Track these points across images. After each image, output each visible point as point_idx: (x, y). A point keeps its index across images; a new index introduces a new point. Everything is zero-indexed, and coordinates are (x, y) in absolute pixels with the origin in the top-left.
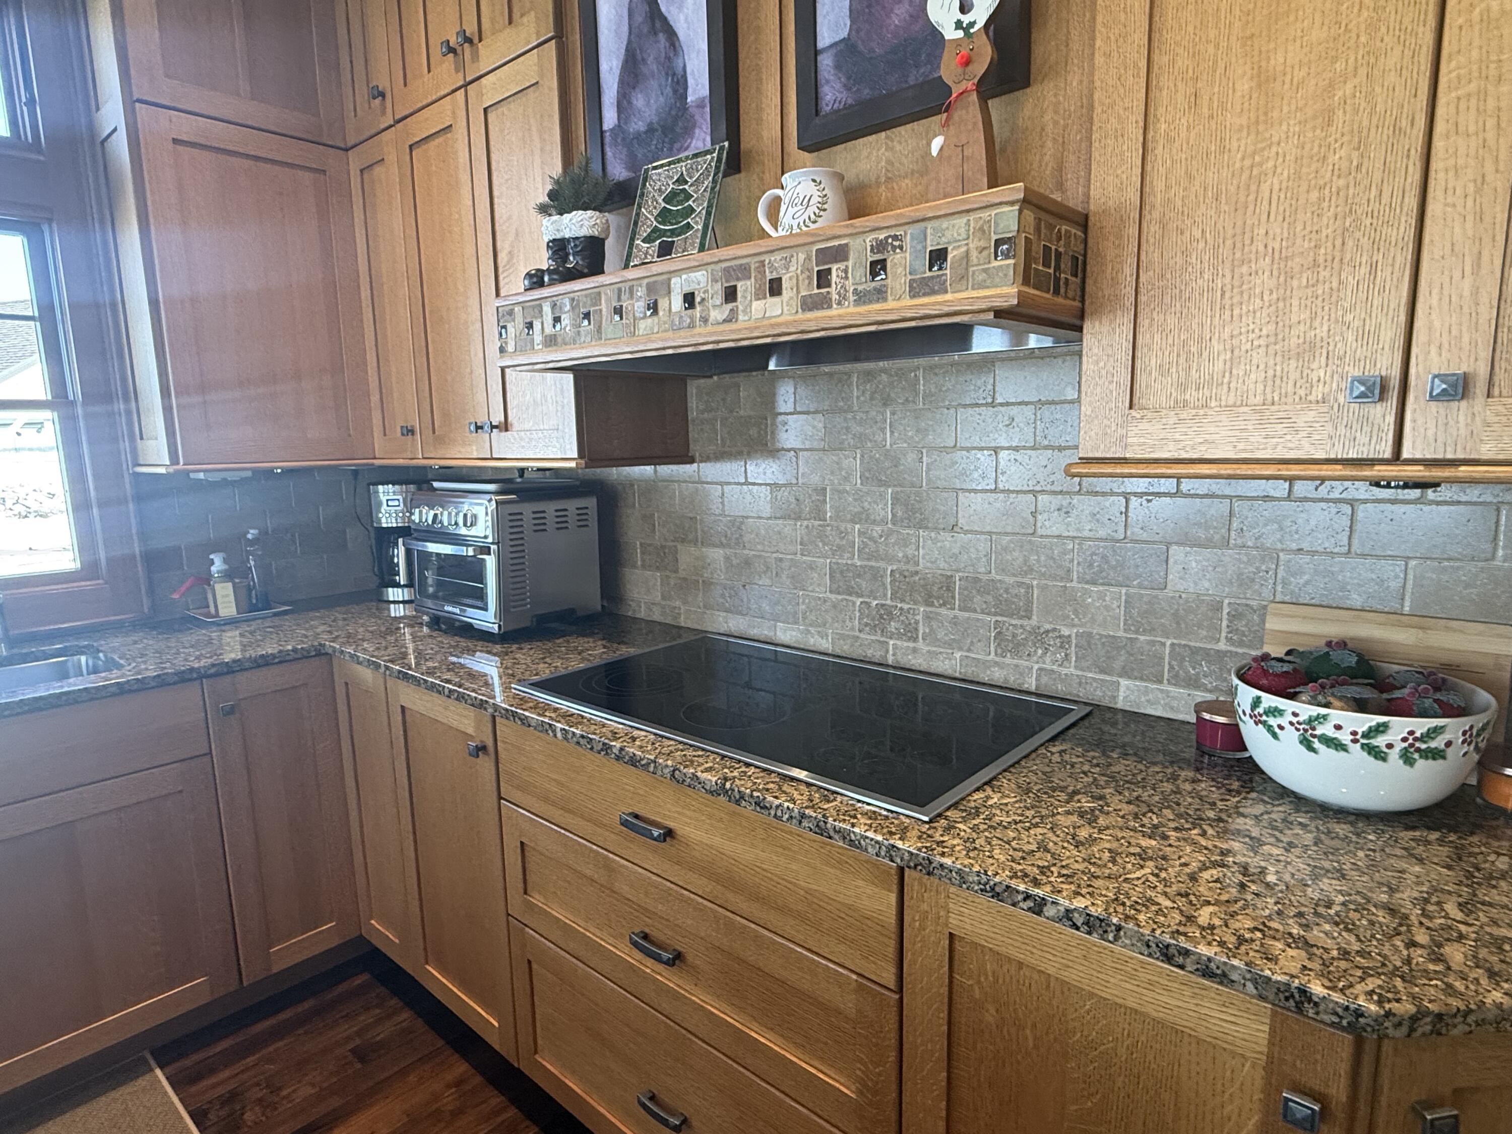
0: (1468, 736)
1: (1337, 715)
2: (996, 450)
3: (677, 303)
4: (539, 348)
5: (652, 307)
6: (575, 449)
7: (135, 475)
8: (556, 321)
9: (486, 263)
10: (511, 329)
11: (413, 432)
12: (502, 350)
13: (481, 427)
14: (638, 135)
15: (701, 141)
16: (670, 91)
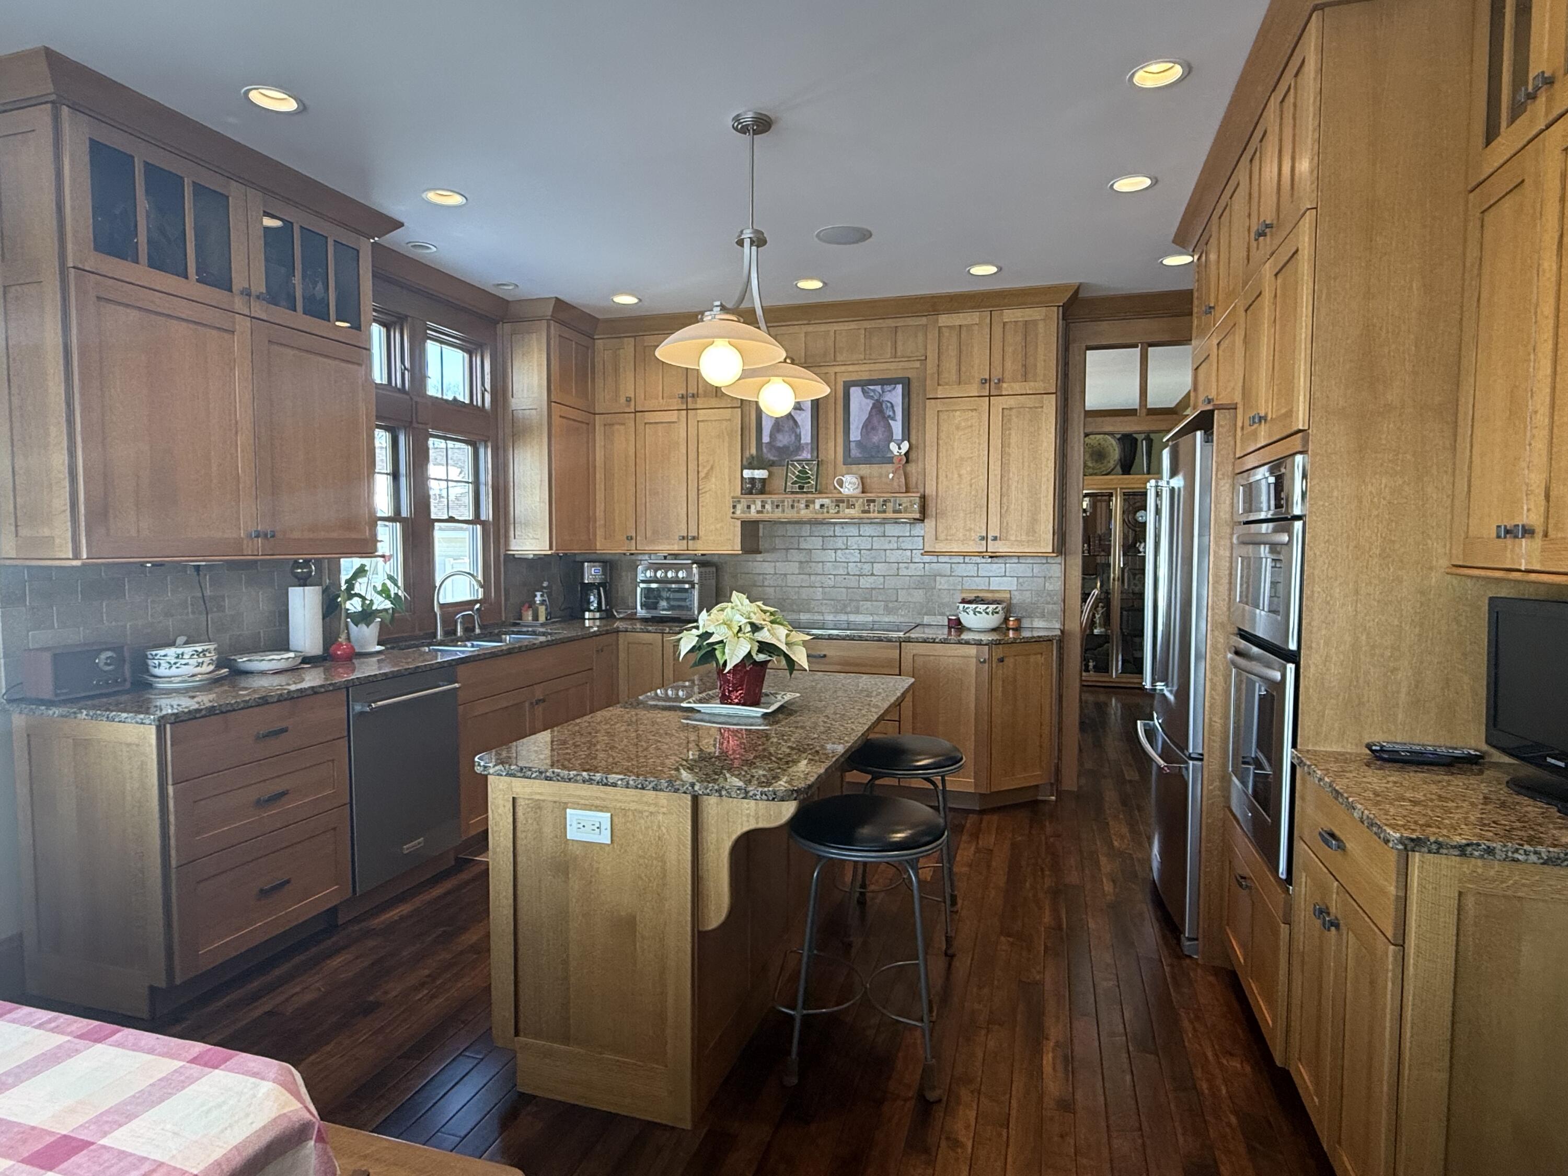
0: (1003, 609)
1: (980, 606)
2: (885, 550)
3: (817, 506)
4: (753, 514)
5: (807, 506)
6: (739, 548)
7: (506, 555)
8: (763, 506)
9: (692, 476)
10: (739, 507)
11: (632, 538)
12: (733, 513)
13: (683, 538)
14: (779, 448)
15: (806, 455)
16: (793, 438)
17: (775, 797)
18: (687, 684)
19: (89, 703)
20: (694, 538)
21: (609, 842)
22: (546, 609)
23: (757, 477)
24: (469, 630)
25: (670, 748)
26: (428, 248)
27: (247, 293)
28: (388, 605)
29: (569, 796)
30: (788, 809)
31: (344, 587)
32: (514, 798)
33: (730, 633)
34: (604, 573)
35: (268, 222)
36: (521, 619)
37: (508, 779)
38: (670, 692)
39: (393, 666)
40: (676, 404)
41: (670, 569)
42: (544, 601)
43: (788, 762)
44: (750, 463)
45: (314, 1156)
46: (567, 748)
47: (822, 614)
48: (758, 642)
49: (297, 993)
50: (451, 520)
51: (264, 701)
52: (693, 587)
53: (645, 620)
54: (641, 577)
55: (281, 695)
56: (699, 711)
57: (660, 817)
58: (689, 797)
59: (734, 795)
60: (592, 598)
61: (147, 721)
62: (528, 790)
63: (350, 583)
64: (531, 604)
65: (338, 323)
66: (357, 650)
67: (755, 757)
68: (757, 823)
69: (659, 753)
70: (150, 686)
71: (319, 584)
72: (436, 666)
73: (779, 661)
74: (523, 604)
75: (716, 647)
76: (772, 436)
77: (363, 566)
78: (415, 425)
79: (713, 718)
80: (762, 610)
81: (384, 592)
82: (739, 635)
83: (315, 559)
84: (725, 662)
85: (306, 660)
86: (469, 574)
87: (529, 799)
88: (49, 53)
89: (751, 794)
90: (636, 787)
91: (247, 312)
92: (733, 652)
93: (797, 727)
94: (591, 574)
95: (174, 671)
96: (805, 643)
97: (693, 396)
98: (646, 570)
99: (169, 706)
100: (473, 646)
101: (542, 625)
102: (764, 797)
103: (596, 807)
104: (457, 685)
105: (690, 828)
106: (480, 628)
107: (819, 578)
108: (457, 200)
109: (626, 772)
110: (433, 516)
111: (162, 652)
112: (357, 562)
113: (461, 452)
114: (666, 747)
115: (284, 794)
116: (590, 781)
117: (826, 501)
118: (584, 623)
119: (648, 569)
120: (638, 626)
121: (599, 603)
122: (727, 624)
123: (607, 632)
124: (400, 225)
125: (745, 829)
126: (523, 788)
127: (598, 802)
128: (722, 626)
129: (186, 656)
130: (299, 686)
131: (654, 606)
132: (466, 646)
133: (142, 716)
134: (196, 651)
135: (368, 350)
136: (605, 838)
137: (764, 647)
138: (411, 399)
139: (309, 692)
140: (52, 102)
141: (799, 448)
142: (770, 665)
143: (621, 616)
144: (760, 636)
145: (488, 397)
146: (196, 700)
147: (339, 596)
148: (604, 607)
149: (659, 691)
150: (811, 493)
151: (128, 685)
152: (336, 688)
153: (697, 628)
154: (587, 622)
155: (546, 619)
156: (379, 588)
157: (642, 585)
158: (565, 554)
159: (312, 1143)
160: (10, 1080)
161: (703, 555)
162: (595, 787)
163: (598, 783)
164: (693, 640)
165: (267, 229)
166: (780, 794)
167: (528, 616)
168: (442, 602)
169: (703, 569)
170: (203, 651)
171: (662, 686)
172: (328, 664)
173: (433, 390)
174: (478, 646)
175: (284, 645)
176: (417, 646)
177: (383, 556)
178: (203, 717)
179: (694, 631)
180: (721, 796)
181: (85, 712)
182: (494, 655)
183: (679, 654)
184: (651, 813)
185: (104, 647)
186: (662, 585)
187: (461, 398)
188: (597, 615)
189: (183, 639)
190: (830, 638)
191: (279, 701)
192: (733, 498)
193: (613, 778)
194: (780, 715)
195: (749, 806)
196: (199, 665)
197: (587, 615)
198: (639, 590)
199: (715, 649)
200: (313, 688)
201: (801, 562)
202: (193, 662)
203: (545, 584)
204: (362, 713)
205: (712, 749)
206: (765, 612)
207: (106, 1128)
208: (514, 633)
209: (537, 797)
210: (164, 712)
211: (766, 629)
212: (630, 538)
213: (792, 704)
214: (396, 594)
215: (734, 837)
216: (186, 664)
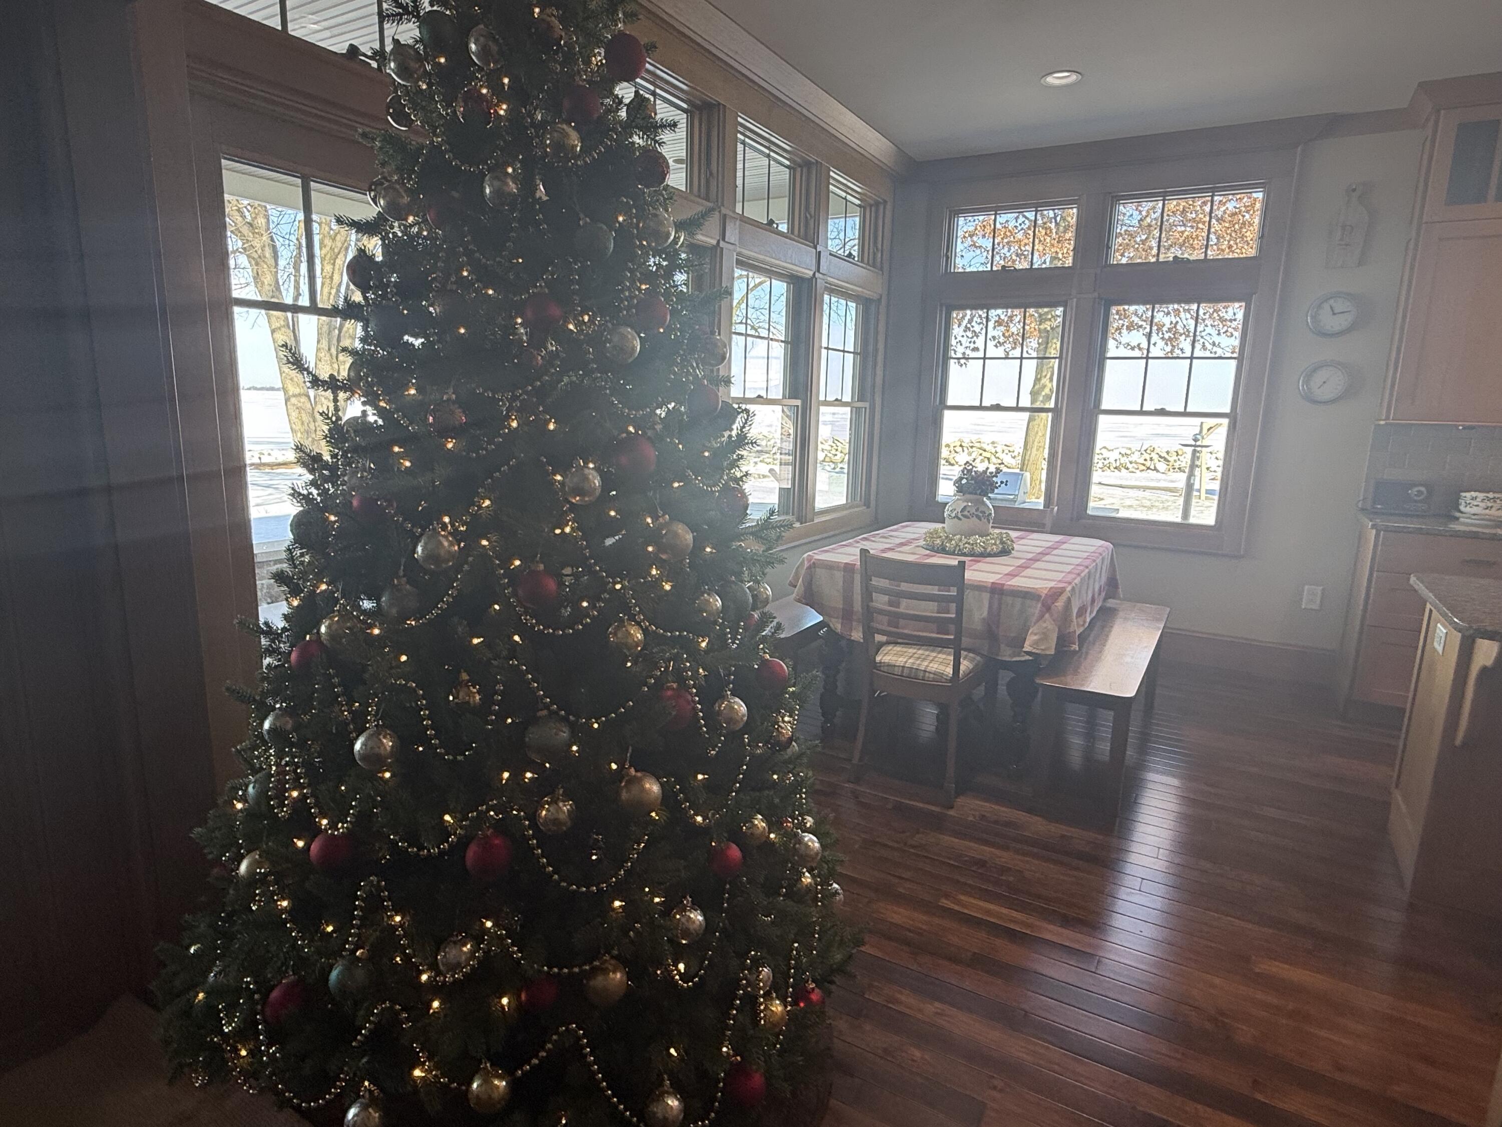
129: (1478, 500)
134: (1487, 497)
140: (1436, 111)
151: (1431, 513)
170: (1494, 498)
189: (1478, 487)
202: (1482, 505)
216: (1477, 506)
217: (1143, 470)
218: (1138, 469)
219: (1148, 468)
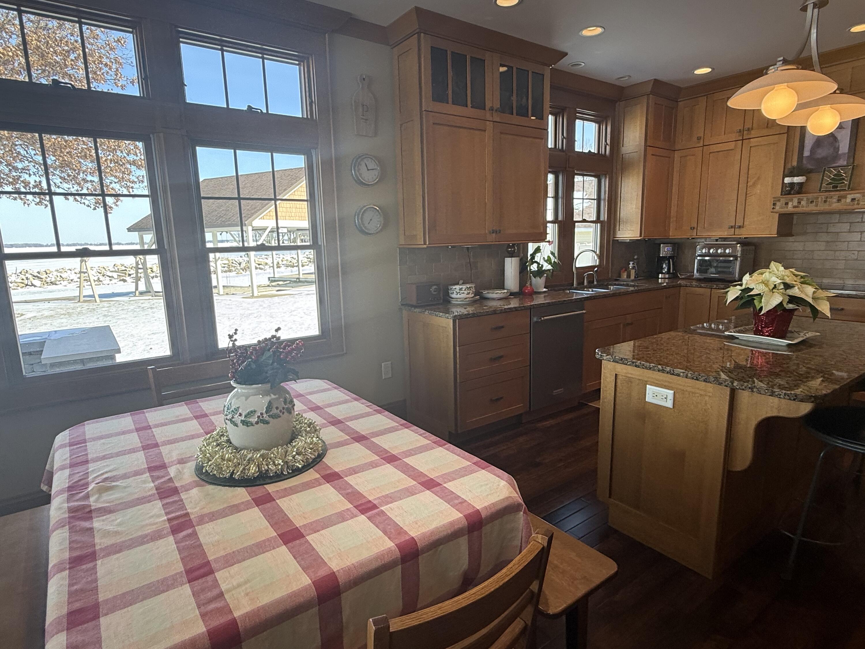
4: (790, 208)
5: (839, 201)
6: (776, 232)
7: (613, 240)
8: (799, 203)
9: (742, 186)
10: (778, 204)
11: (694, 228)
12: (773, 208)
13: (732, 227)
14: (818, 159)
15: (842, 162)
16: (832, 150)
17: (795, 398)
18: (726, 321)
19: (428, 308)
20: (740, 227)
21: (671, 407)
22: (635, 272)
23: (795, 182)
24: (591, 282)
25: (716, 358)
26: (580, 64)
27: (492, 109)
28: (549, 267)
29: (648, 378)
30: (806, 408)
31: (529, 258)
32: (616, 374)
33: (767, 289)
34: (673, 250)
35: (502, 69)
36: (620, 277)
37: (614, 364)
38: (713, 326)
39: (551, 300)
40: (734, 136)
41: (720, 248)
42: (634, 267)
43: (806, 377)
44: (791, 172)
45: (522, 519)
46: (649, 351)
47: (843, 279)
48: (789, 296)
49: (504, 449)
50: (584, 221)
51: (495, 312)
52: (736, 259)
53: (698, 280)
54: (699, 252)
55: (502, 310)
56: (738, 338)
57: (707, 398)
58: (728, 389)
59: (762, 392)
60: (664, 266)
61: (449, 317)
62: (625, 371)
63: (533, 256)
64: (627, 269)
65: (532, 118)
66: (535, 290)
67: (781, 371)
68: (779, 413)
69: (708, 360)
70: (449, 302)
71: (518, 257)
72: (574, 301)
73: (804, 311)
74: (622, 269)
75: (755, 297)
76: (812, 151)
77: (539, 247)
78: (568, 169)
79: (747, 343)
80: (794, 275)
81: (548, 261)
82: (774, 290)
83: (518, 244)
84: (761, 308)
85: (512, 294)
86: (592, 251)
87: (624, 376)
88: (418, 10)
89: (776, 394)
90: (693, 378)
91: (491, 119)
92: (767, 303)
93: (816, 356)
94: (665, 251)
95: (458, 296)
96: (829, 299)
97: (748, 129)
98: (702, 249)
99: (457, 311)
100: (592, 291)
101: (632, 281)
102: (787, 397)
103: (665, 386)
104: (584, 311)
105: (727, 408)
106: (597, 281)
107: (843, 253)
108: (599, 30)
109: (687, 368)
110: (575, 220)
111: (454, 287)
112: (536, 245)
113: (591, 182)
114: (714, 357)
115: (501, 357)
116: (663, 371)
117: (857, 196)
118: (658, 280)
119: (704, 247)
120: (694, 283)
121: (669, 269)
122: (765, 283)
123: (673, 287)
124: (566, 54)
125: (769, 415)
126: (621, 369)
127: (666, 384)
128: (761, 285)
129: (463, 290)
130: (509, 306)
131: (706, 271)
132: (589, 291)
133: (448, 315)
134: (467, 287)
135: (547, 130)
136: (669, 404)
137: (793, 299)
138: (566, 154)
139: (514, 310)
140: (417, 33)
141: (836, 156)
142: (796, 313)
143: (683, 277)
144: (791, 292)
145: (608, 148)
146: (467, 310)
147: (527, 262)
148: (671, 271)
149: (705, 324)
150: (845, 190)
151: (442, 301)
152: (525, 308)
153: (741, 285)
154: (660, 280)
155: (635, 278)
156: (546, 259)
157: (698, 258)
158: (649, 239)
159: (522, 513)
160: (413, 453)
161: (745, 238)
162: (666, 375)
163: (668, 372)
164: (737, 293)
165: (501, 73)
166: (800, 397)
167: (624, 276)
168: (577, 266)
169: (745, 248)
170: (470, 287)
171: (708, 321)
172: (521, 296)
173: (578, 148)
174: (595, 291)
175: (501, 286)
176: (564, 290)
177: (549, 242)
178: (470, 317)
179: (738, 287)
180: (753, 391)
181: (427, 311)
182: (605, 296)
183: (726, 301)
184: (701, 395)
185: (433, 284)
186: (713, 258)
187: (593, 151)
188: (667, 276)
189: (461, 282)
190: (849, 296)
191: (501, 313)
192: (774, 198)
193: (677, 371)
194: (802, 347)
195: (775, 401)
196: (468, 294)
197: (660, 276)
198: (696, 261)
199: (754, 299)
200: (515, 308)
201: (828, 242)
202: (466, 292)
203: (636, 257)
204: (537, 322)
205: (745, 363)
206: (796, 276)
207: (446, 480)
208: (615, 285)
209: (630, 376)
210: (454, 315)
211: (796, 288)
212: (692, 228)
213: (813, 340)
214: (554, 261)
215: (760, 419)
216: (463, 293)
217: (23, 287)
218: (18, 286)
219: (27, 285)
